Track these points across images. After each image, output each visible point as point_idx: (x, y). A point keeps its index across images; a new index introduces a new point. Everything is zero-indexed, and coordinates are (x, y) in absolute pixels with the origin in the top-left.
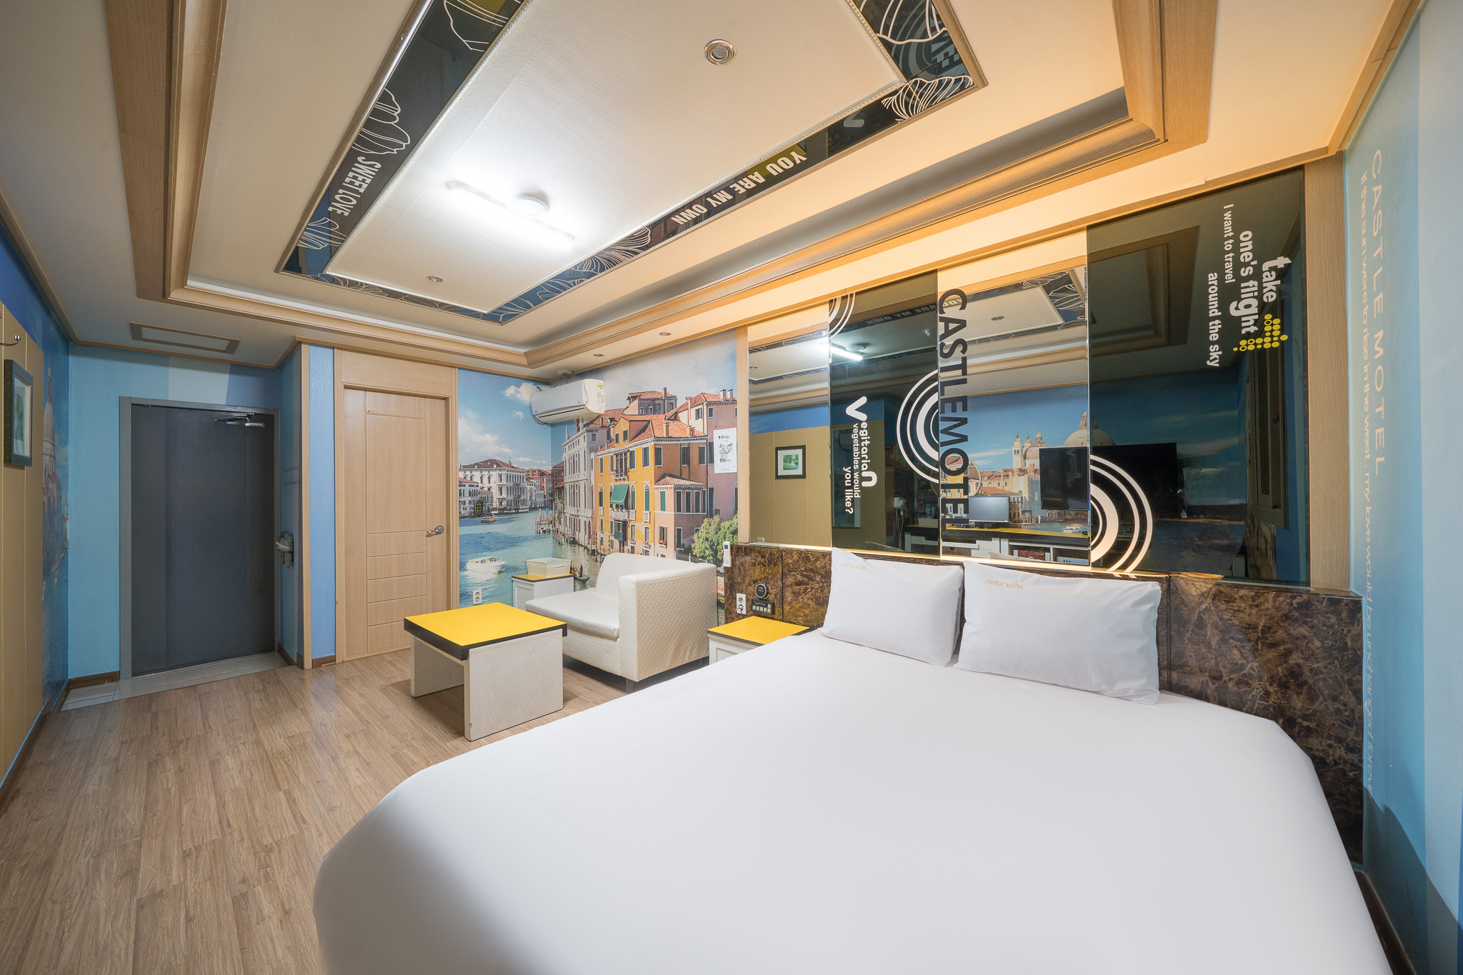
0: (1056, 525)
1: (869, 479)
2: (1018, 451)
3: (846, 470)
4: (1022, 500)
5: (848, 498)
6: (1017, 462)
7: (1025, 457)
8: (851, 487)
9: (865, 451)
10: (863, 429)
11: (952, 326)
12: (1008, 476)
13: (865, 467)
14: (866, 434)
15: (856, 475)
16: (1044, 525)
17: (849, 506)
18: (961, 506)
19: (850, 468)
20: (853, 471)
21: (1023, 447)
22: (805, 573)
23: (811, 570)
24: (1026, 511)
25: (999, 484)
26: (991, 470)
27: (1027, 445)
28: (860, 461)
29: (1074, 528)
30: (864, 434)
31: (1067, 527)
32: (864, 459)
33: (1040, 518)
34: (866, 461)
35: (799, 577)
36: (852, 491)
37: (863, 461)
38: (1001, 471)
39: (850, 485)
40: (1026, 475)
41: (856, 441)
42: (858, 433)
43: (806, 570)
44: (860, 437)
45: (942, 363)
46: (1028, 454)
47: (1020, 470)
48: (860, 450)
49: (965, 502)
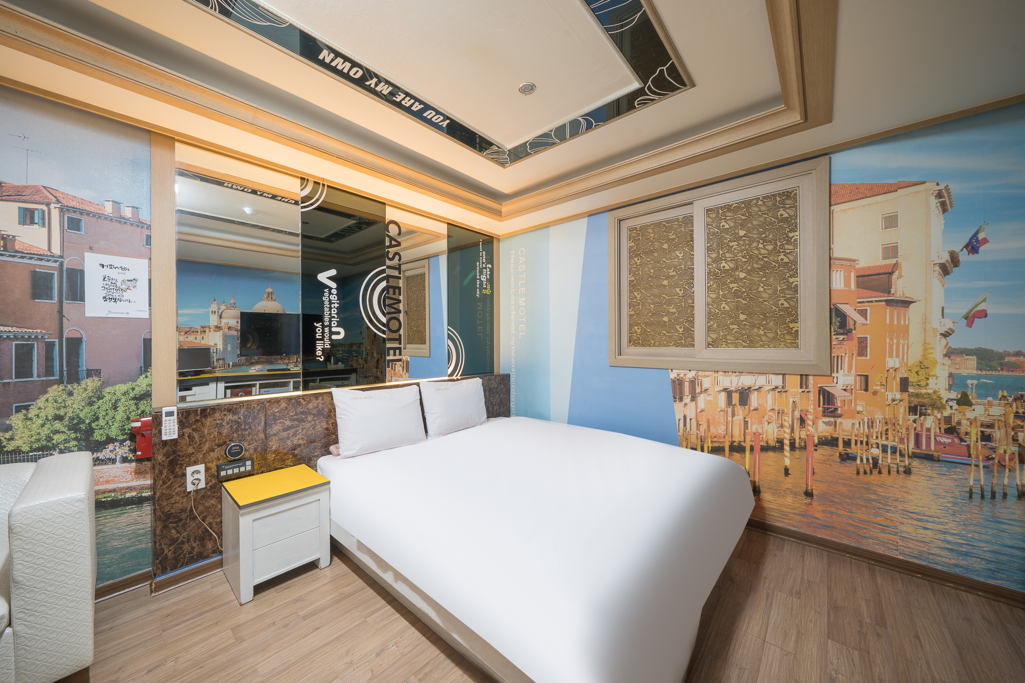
0: (243, 368)
1: (338, 333)
2: (215, 312)
3: (317, 325)
4: (217, 350)
5: (319, 348)
6: (213, 321)
7: (221, 317)
8: (322, 339)
9: (334, 312)
10: (333, 294)
11: (393, 243)
12: (205, 332)
13: (334, 324)
14: (336, 299)
15: (327, 330)
16: (235, 369)
17: (320, 355)
18: (397, 351)
19: (321, 324)
20: (323, 327)
21: (219, 309)
22: (295, 417)
23: (302, 413)
24: (220, 359)
25: (196, 338)
26: (189, 326)
27: (223, 307)
28: (330, 319)
29: (257, 368)
30: (334, 298)
31: (252, 368)
32: (334, 317)
33: (231, 364)
34: (336, 320)
35: (288, 423)
36: (323, 342)
37: (333, 319)
38: (199, 327)
39: (321, 337)
40: (221, 331)
41: (327, 303)
42: (329, 297)
43: (296, 414)
44: (330, 300)
45: (388, 263)
46: (223, 315)
47: (217, 327)
48: (330, 310)
49: (400, 349)
